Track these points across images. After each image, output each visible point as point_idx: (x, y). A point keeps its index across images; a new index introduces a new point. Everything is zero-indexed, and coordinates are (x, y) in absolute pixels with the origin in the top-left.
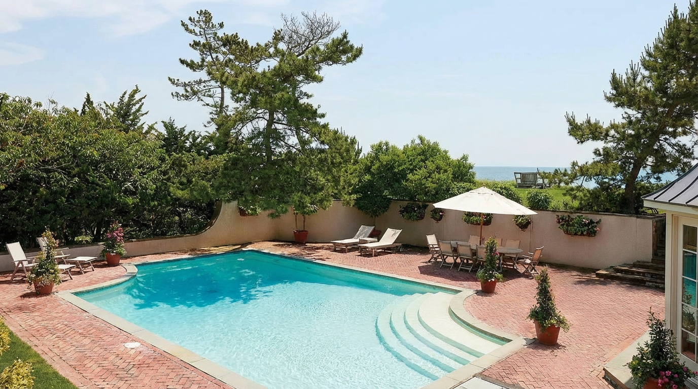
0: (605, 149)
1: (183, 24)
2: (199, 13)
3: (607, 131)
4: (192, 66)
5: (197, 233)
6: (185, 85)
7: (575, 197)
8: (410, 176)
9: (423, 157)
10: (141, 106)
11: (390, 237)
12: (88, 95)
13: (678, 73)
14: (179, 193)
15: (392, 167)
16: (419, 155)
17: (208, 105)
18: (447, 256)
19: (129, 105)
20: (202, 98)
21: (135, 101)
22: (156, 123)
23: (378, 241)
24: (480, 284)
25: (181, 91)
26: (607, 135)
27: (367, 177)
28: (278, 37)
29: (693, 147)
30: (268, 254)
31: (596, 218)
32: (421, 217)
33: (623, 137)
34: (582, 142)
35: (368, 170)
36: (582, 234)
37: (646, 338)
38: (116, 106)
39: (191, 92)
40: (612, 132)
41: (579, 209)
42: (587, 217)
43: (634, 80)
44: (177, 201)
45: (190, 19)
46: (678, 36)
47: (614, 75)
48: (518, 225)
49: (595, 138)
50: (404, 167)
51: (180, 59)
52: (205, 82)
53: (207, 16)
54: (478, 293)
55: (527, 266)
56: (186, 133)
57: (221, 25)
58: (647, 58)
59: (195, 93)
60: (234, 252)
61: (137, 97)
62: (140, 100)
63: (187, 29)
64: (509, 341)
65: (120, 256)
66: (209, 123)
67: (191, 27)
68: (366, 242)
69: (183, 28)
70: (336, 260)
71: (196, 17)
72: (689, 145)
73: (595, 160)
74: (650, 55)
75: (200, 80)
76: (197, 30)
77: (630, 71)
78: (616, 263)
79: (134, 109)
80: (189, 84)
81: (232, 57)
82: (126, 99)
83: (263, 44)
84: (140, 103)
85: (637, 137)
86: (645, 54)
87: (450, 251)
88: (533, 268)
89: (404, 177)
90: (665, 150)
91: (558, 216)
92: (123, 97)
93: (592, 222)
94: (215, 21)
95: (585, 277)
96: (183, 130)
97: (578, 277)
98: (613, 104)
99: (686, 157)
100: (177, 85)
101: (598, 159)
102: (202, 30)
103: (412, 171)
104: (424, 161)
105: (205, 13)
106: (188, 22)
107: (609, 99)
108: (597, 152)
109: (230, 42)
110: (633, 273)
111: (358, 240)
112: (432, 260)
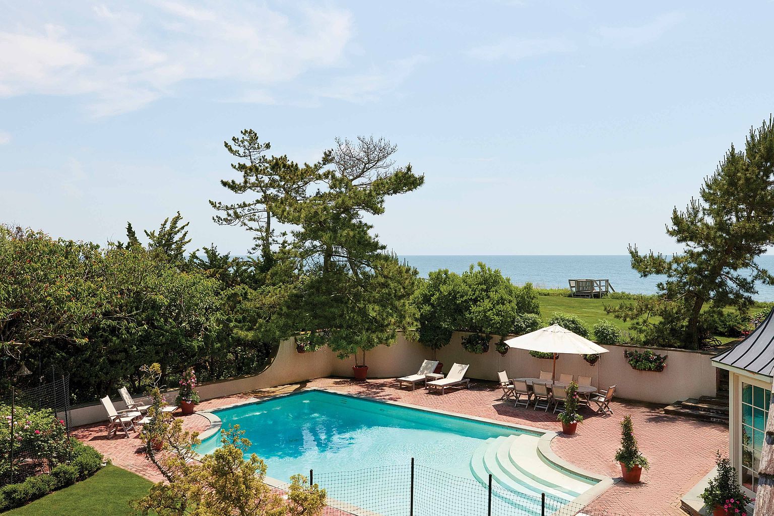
0: (668, 283)
1: (226, 145)
2: (244, 132)
3: (670, 264)
4: (233, 186)
5: (257, 374)
6: (227, 208)
7: (641, 331)
8: (473, 308)
9: (484, 287)
10: (185, 235)
11: (457, 373)
12: (130, 225)
13: (736, 207)
14: (242, 334)
15: (455, 298)
16: (481, 284)
17: (251, 229)
18: (520, 394)
19: (171, 234)
20: (246, 221)
21: (177, 229)
22: (198, 250)
23: (445, 377)
24: (561, 425)
25: (223, 214)
26: (670, 268)
27: (427, 308)
28: (327, 159)
29: (753, 281)
30: (335, 394)
31: (662, 353)
32: (485, 349)
33: (686, 271)
34: (645, 276)
35: (426, 299)
36: (650, 369)
37: (714, 474)
38: (156, 234)
39: (234, 215)
40: (674, 266)
41: (646, 343)
42: (653, 352)
43: (696, 216)
44: (239, 341)
45: (234, 139)
46: (735, 174)
47: (675, 212)
48: (587, 361)
49: (658, 272)
50: (465, 298)
51: (222, 181)
52: (249, 205)
53: (253, 137)
54: (560, 434)
55: (601, 404)
56: (230, 260)
57: (268, 146)
58: (707, 191)
59: (237, 216)
60: (296, 393)
61: (180, 224)
62: (183, 228)
63: (230, 149)
64: (598, 481)
65: (195, 403)
66: (254, 249)
67: (235, 148)
68: (433, 379)
69: (226, 149)
70: (406, 399)
71: (240, 137)
72: (749, 279)
73: (660, 294)
74: (709, 186)
75: (244, 203)
76: (241, 151)
77: (690, 206)
78: (683, 398)
79: (177, 238)
80: (232, 208)
81: (277, 178)
82: (168, 227)
83: (312, 165)
84: (183, 232)
85: (699, 271)
86: (705, 187)
87: (525, 389)
88: (606, 406)
89: (467, 308)
90: (726, 285)
91: (626, 352)
92: (165, 224)
93: (659, 358)
94: (261, 141)
95: (654, 414)
96: (227, 257)
97: (648, 414)
98: (675, 239)
99: (747, 291)
100: (218, 208)
101: (662, 292)
102: (247, 151)
103: (475, 301)
104: (487, 291)
105: (250, 133)
106: (231, 143)
107: (672, 233)
108: (660, 286)
109: (279, 165)
110: (698, 408)
111: (423, 377)
112: (505, 398)
